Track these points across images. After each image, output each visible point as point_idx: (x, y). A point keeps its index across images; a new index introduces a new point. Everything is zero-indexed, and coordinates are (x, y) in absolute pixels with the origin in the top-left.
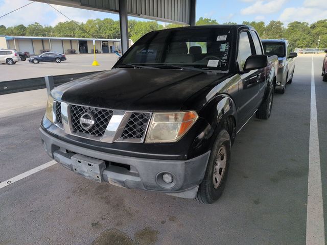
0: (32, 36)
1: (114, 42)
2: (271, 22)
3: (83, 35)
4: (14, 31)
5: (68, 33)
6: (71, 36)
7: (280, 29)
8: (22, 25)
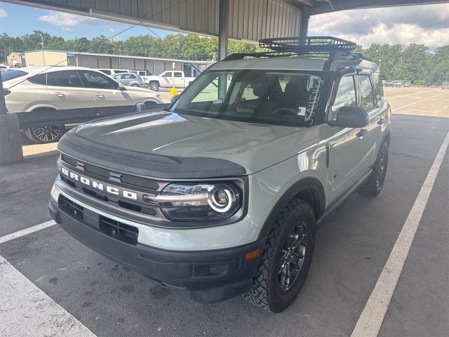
0: (96, 52)
1: (199, 64)
2: (411, 45)
3: (159, 53)
4: (74, 46)
5: (141, 50)
6: (144, 55)
7: (424, 55)
8: (85, 38)
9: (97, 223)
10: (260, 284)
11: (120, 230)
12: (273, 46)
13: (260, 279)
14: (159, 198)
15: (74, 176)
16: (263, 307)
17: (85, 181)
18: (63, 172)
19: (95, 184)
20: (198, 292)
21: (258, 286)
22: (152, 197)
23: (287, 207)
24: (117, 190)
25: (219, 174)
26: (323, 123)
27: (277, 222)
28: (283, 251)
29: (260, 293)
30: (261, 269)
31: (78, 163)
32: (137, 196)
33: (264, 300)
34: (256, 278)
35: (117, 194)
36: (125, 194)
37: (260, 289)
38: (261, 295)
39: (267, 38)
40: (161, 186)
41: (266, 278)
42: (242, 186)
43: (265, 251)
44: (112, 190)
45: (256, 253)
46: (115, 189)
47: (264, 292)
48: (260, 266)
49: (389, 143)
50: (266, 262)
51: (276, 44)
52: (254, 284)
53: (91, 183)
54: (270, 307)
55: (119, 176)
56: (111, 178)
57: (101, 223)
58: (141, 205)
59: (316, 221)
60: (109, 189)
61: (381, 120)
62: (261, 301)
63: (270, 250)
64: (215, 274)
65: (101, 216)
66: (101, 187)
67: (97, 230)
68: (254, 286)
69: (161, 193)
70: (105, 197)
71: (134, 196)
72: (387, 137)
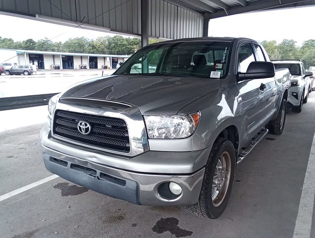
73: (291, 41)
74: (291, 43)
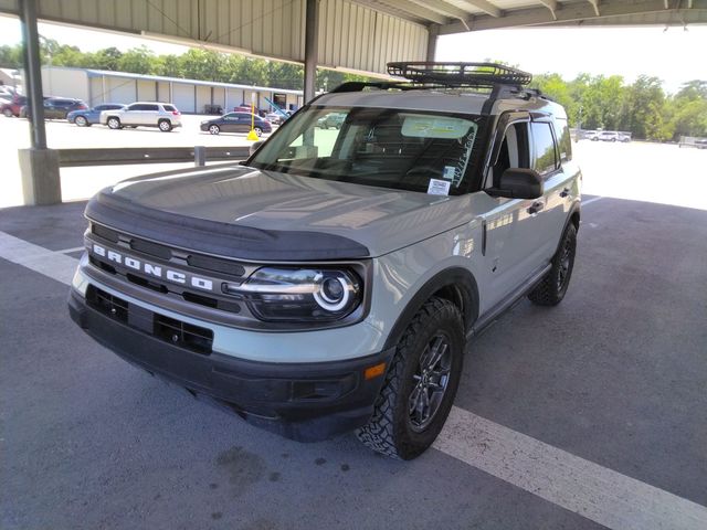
9: (149, 324)
10: (383, 416)
11: (186, 335)
12: (409, 73)
13: (383, 409)
14: (245, 287)
15: (114, 256)
16: (387, 449)
17: (132, 263)
18: (96, 251)
19: (148, 268)
20: (295, 426)
21: (381, 419)
22: (234, 286)
23: (424, 308)
24: (184, 276)
25: (332, 256)
26: (479, 190)
27: (410, 326)
28: (416, 377)
29: (383, 428)
30: (386, 393)
31: (121, 238)
32: (213, 285)
33: (389, 439)
34: (377, 407)
35: (183, 281)
36: (195, 282)
37: (384, 422)
38: (385, 432)
39: (399, 61)
40: (248, 271)
41: (392, 404)
42: (364, 274)
43: (393, 366)
44: (176, 277)
45: (380, 369)
46: (180, 275)
47: (389, 427)
48: (384, 388)
49: (577, 226)
50: (394, 383)
51: (412, 70)
52: (375, 416)
53: (142, 267)
54: (398, 450)
55: (186, 257)
56: (173, 260)
57: (155, 325)
58: (217, 298)
59: (466, 333)
60: (170, 275)
61: (566, 190)
62: (384, 441)
63: (400, 364)
64: (321, 397)
65: (156, 315)
66: (157, 272)
67: (149, 334)
68: (376, 419)
69: (249, 281)
70: (162, 287)
71: (208, 285)
72: (575, 217)
73: (655, 79)
74: (654, 83)
